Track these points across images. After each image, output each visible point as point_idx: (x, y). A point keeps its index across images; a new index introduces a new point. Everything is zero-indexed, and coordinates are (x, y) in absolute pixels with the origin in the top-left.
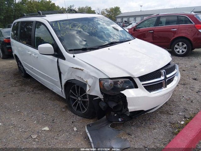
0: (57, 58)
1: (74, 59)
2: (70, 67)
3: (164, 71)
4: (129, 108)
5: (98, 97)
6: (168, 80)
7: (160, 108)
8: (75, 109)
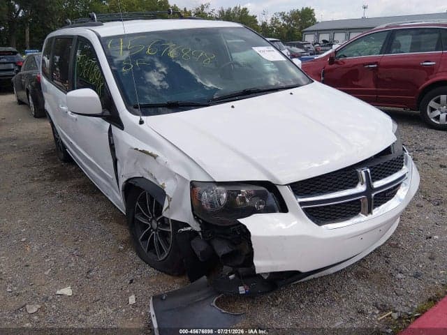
0: (109, 124)
1: (140, 129)
2: (132, 148)
3: (366, 172)
4: (257, 262)
5: (188, 226)
6: (375, 195)
7: (358, 263)
8: (145, 246)
